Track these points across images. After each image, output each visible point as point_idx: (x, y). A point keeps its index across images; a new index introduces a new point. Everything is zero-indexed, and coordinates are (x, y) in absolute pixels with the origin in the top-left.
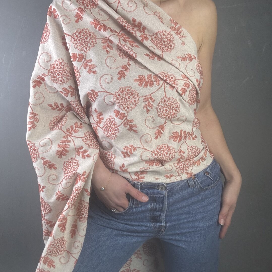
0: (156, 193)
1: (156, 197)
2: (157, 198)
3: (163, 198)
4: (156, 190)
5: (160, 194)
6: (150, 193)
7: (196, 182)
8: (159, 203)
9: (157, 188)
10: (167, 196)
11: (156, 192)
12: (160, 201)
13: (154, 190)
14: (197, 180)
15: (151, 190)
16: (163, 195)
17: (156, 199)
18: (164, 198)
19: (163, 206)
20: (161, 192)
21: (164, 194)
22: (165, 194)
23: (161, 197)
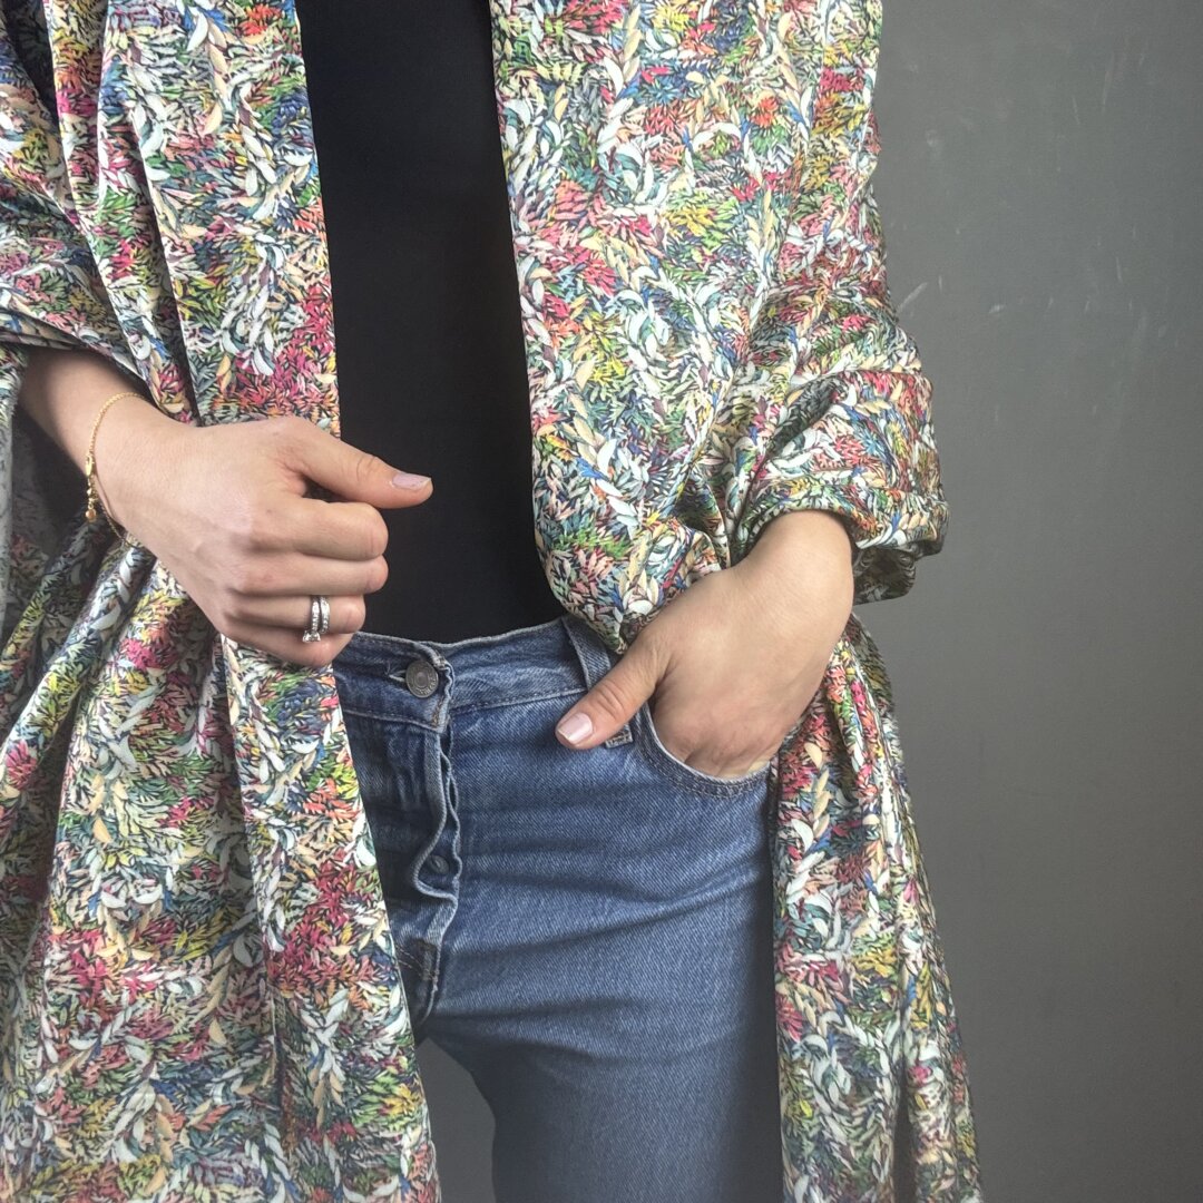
0: (387, 705)
1: (388, 728)
2: (390, 734)
3: (422, 736)
4: (390, 687)
5: (410, 713)
6: (359, 699)
9: (401, 679)
10: (441, 730)
11: (388, 698)
12: (407, 756)
13: (380, 684)
15: (362, 684)
16: (422, 720)
18: (427, 741)
20: (415, 703)
21: (428, 714)
22: (430, 718)
23: (411, 734)
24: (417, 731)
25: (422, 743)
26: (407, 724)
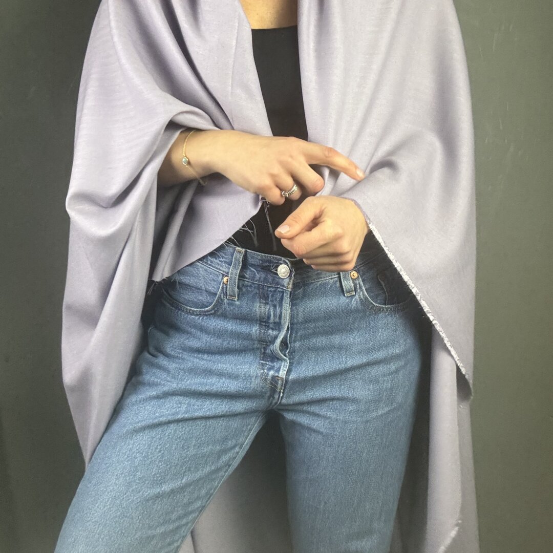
1: (269, 289)
2: (271, 291)
3: (283, 292)
4: (271, 274)
6: (260, 278)
7: (358, 286)
8: (275, 306)
9: (276, 272)
10: (290, 290)
11: (270, 278)
12: (276, 300)
13: (268, 273)
14: (359, 283)
15: (262, 273)
16: (283, 286)
17: (269, 293)
18: (285, 294)
19: (281, 313)
20: (281, 280)
21: (285, 284)
22: (287, 285)
23: (279, 291)
24: (281, 290)
25: (283, 295)
26: (278, 288)
